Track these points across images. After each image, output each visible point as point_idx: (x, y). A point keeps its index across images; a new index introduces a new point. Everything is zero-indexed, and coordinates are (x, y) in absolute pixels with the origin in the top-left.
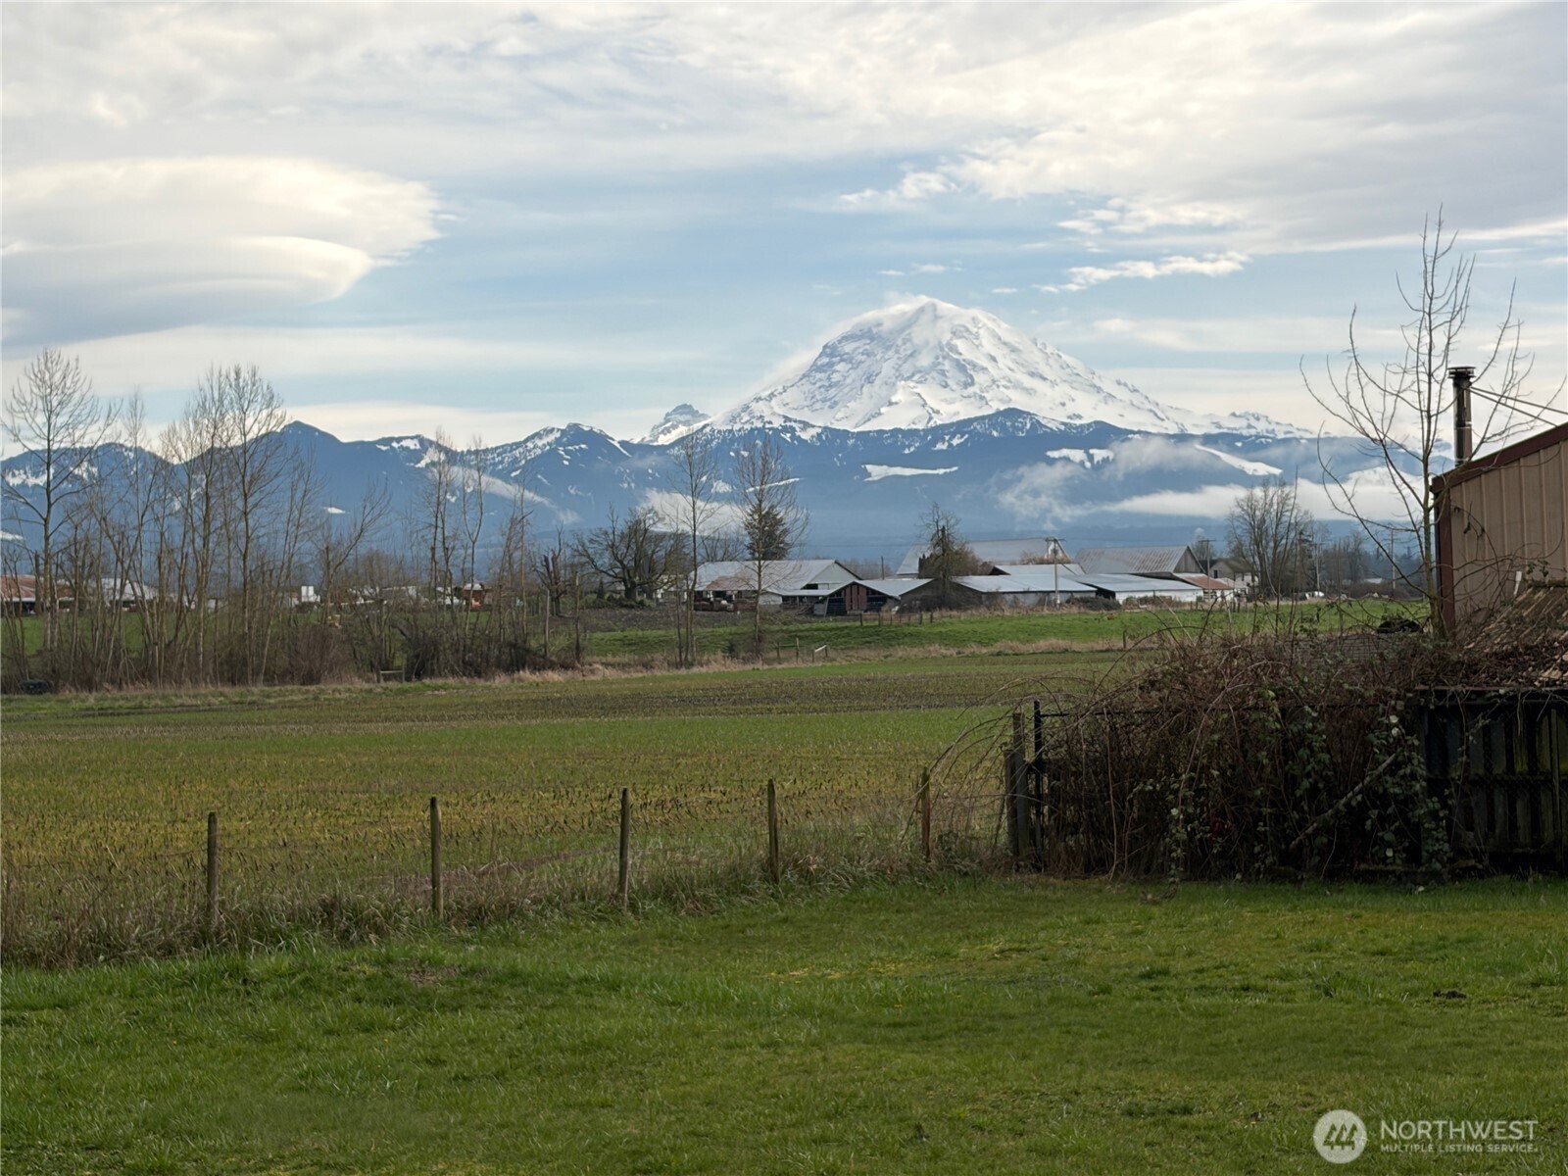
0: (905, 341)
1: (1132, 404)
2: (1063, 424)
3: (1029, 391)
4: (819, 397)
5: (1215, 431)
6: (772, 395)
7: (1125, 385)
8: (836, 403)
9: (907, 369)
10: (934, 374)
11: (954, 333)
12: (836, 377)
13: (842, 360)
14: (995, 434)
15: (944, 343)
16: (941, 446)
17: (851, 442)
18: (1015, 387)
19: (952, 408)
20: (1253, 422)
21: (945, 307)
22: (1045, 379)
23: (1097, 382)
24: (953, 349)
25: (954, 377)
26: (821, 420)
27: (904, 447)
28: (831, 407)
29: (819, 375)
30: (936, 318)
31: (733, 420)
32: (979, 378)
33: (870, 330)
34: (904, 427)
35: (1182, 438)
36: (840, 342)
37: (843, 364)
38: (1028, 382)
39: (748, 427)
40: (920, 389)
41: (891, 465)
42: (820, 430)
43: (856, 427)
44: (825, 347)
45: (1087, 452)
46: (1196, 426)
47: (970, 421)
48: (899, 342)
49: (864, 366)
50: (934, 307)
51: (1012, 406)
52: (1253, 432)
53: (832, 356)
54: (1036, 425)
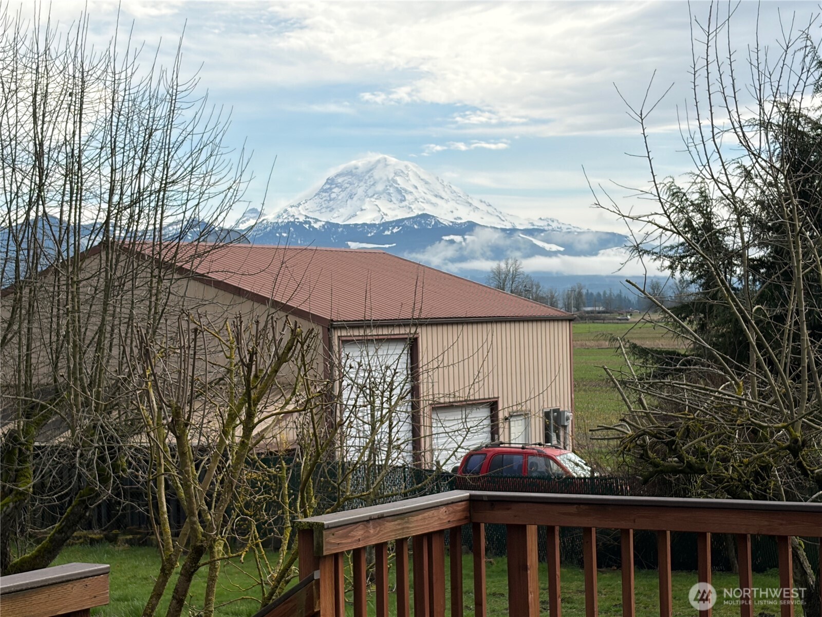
0: (370, 177)
1: (488, 212)
2: (451, 222)
3: (434, 205)
4: (324, 206)
5: (532, 227)
6: (299, 204)
7: (485, 202)
8: (333, 209)
9: (370, 192)
10: (385, 194)
11: (395, 173)
12: (333, 196)
13: (337, 186)
14: (416, 227)
15: (390, 178)
16: (387, 233)
17: (340, 230)
18: (427, 203)
19: (394, 212)
20: (551, 223)
21: (392, 160)
22: (443, 198)
23: (470, 201)
24: (395, 181)
25: (395, 197)
26: (324, 218)
27: (368, 232)
28: (330, 211)
29: (324, 194)
30: (386, 165)
31: (279, 217)
32: (409, 197)
33: (351, 171)
34: (368, 222)
35: (513, 231)
36: (336, 177)
37: (337, 188)
38: (434, 200)
39: (286, 221)
40: (377, 202)
41: (361, 242)
42: (324, 223)
43: (344, 221)
44: (328, 179)
45: (463, 237)
46: (520, 224)
47: (403, 220)
48: (367, 177)
49: (348, 190)
50: (385, 159)
51: (425, 212)
52: (550, 228)
53: (331, 184)
54: (437, 222)
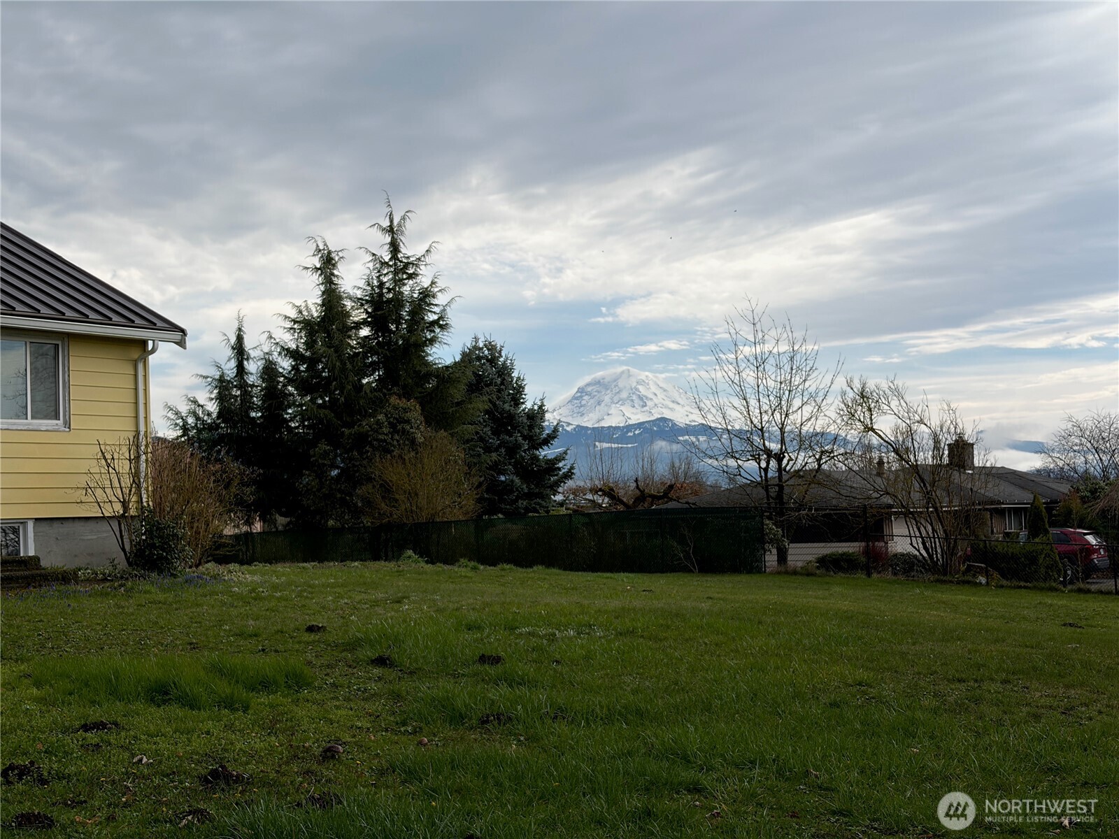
0: (615, 386)
2: (686, 424)
3: (671, 409)
4: (575, 411)
6: (554, 410)
8: (583, 414)
9: (616, 399)
10: (628, 401)
11: (637, 383)
12: (583, 402)
13: (587, 394)
14: (655, 428)
15: (633, 387)
16: (630, 434)
17: (589, 432)
18: (665, 407)
19: (637, 417)
21: (633, 371)
22: (679, 404)
24: (637, 390)
25: (637, 403)
26: (576, 421)
27: (614, 434)
28: (581, 416)
29: (575, 401)
30: (629, 376)
32: (649, 403)
33: (599, 382)
34: (613, 425)
36: (585, 386)
37: (587, 396)
38: (671, 405)
40: (622, 408)
41: (607, 443)
42: (575, 426)
43: (593, 425)
44: (579, 388)
45: (696, 438)
47: (643, 423)
48: (613, 387)
49: (596, 397)
50: (629, 370)
51: (663, 416)
53: (581, 392)
54: (674, 424)
